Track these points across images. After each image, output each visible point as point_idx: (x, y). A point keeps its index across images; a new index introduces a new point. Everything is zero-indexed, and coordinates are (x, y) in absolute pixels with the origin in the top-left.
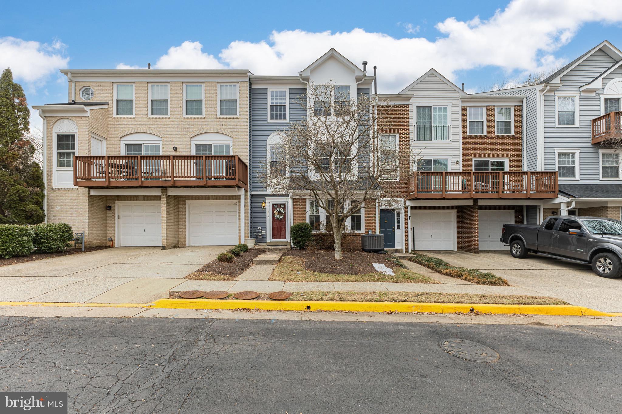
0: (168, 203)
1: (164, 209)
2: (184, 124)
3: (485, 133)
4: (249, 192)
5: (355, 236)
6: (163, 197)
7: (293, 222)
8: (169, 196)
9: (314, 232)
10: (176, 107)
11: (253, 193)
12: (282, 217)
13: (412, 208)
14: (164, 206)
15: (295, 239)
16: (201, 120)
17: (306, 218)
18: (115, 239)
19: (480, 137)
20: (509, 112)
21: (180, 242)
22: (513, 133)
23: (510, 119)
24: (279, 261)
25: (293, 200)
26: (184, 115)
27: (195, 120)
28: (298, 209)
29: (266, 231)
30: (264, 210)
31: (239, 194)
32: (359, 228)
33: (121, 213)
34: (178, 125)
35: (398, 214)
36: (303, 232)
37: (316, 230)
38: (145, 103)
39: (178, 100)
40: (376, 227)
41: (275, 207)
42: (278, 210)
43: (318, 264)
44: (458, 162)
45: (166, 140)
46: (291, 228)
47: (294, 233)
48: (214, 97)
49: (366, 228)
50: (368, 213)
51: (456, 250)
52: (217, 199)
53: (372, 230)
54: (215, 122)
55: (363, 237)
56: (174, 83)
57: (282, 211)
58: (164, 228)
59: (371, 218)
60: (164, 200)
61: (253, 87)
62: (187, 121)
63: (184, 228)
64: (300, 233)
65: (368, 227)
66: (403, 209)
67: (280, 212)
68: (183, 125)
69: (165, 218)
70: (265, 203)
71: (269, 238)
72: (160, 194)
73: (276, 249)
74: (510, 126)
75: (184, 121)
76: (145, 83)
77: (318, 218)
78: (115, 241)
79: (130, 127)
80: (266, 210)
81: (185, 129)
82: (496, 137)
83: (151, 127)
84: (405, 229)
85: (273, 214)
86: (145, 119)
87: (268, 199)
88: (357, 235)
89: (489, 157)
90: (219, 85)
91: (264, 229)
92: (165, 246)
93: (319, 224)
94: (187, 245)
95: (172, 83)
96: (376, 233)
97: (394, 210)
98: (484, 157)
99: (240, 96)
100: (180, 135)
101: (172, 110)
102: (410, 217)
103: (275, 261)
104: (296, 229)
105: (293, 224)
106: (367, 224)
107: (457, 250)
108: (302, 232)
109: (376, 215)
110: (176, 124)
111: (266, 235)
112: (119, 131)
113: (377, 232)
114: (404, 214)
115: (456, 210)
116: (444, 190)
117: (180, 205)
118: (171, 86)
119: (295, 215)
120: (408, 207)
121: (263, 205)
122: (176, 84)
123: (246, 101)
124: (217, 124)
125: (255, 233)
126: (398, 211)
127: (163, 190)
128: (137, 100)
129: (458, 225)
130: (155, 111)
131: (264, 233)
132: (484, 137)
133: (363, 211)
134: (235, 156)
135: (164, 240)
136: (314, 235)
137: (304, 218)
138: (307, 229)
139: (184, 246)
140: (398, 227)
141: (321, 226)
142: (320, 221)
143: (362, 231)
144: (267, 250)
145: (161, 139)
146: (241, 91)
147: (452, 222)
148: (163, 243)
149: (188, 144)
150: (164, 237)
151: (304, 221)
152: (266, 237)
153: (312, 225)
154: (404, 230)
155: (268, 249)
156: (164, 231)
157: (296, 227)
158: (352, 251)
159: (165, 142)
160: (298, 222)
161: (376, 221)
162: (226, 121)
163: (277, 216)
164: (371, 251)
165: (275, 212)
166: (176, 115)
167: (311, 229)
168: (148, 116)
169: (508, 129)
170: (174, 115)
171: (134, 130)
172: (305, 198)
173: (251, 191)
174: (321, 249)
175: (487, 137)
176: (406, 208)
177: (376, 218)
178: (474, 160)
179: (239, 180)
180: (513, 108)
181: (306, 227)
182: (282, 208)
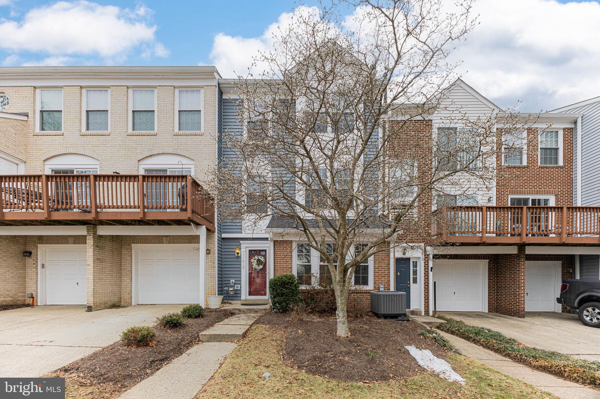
0: (96, 246)
1: (90, 254)
2: (129, 142)
3: (525, 163)
4: (216, 233)
5: (360, 293)
6: (90, 237)
7: (274, 274)
8: (101, 237)
9: (303, 287)
10: (118, 119)
11: (224, 236)
12: (261, 267)
13: (435, 257)
14: (90, 250)
15: (275, 297)
16: (152, 137)
17: (292, 268)
18: (37, 295)
19: (519, 168)
20: (556, 136)
21: (122, 300)
22: (561, 163)
23: (557, 145)
24: (244, 335)
25: (274, 243)
26: (130, 130)
27: (144, 137)
28: (281, 255)
29: (241, 285)
30: (239, 258)
31: (198, 234)
32: (366, 283)
33: (47, 261)
34: (121, 144)
35: (415, 265)
36: (287, 288)
37: (305, 284)
38: (77, 114)
39: (121, 110)
40: (389, 281)
41: (252, 253)
42: (256, 257)
43: (308, 346)
44: (491, 199)
45: (104, 163)
46: (270, 282)
47: (273, 289)
48: (170, 106)
49: (376, 283)
50: (379, 262)
51: (487, 311)
52: (173, 243)
53: (385, 285)
54: (171, 140)
55: (373, 296)
56: (116, 87)
57: (262, 259)
58: (90, 281)
59: (383, 268)
60: (90, 241)
61: (225, 97)
62: (134, 138)
63: (128, 281)
64: (282, 290)
65: (378, 281)
66: (422, 258)
67: (258, 260)
68: (127, 144)
69: (91, 267)
70: (240, 249)
71: (244, 295)
72: (84, 233)
73: (250, 311)
74: (557, 154)
75: (130, 138)
76: (77, 87)
77: (308, 268)
78: (37, 297)
79: (57, 146)
80: (241, 258)
81: (130, 150)
82: (540, 168)
83: (85, 146)
84: (425, 284)
85: (250, 263)
86: (77, 136)
87: (244, 244)
88: (363, 293)
89: (529, 193)
90: (177, 91)
91: (239, 282)
92: (91, 307)
93: (310, 277)
94: (133, 304)
95: (114, 87)
96: (389, 289)
97: (408, 259)
98: (524, 193)
99: (205, 104)
100: (124, 157)
101: (113, 123)
102: (432, 268)
103: (235, 336)
104: (277, 284)
105: (274, 276)
106: (378, 277)
107: (489, 311)
108: (284, 287)
109: (389, 264)
110: (119, 142)
111: (240, 290)
112: (43, 152)
113: (392, 288)
114: (423, 265)
115: (488, 260)
116: (484, 231)
117: (123, 251)
118: (112, 91)
119: (277, 264)
120: (428, 255)
121: (237, 251)
122: (119, 89)
123: (213, 112)
124: (174, 142)
125: (225, 288)
126: (415, 260)
127: (89, 228)
128: (66, 110)
129: (489, 279)
130: (91, 126)
131: (237, 287)
132: (524, 167)
133: (371, 260)
134: (186, 176)
135: (90, 298)
136: (303, 292)
137: (290, 268)
138: (292, 283)
139: (128, 305)
140: (415, 281)
141: (313, 280)
142: (312, 272)
143: (370, 287)
144: (237, 311)
145: (98, 163)
146: (206, 99)
147: (481, 277)
148: (89, 303)
149: (134, 168)
150: (89, 294)
151: (289, 272)
152: (241, 293)
153: (300, 277)
154: (423, 285)
155: (239, 310)
156: (90, 285)
157: (276, 281)
158: (359, 316)
159: (104, 167)
160: (281, 273)
161: (389, 273)
162: (185, 138)
163: (255, 265)
164: (386, 317)
165: (252, 260)
166: (119, 130)
167: (298, 283)
168: (82, 132)
169: (554, 158)
170: (117, 130)
171: (61, 151)
172: (292, 241)
173: (220, 232)
174: (313, 312)
175: (527, 168)
176: (426, 256)
177: (389, 268)
178: (510, 197)
179: (193, 212)
180: (562, 131)
181: (291, 281)
182: (262, 255)
